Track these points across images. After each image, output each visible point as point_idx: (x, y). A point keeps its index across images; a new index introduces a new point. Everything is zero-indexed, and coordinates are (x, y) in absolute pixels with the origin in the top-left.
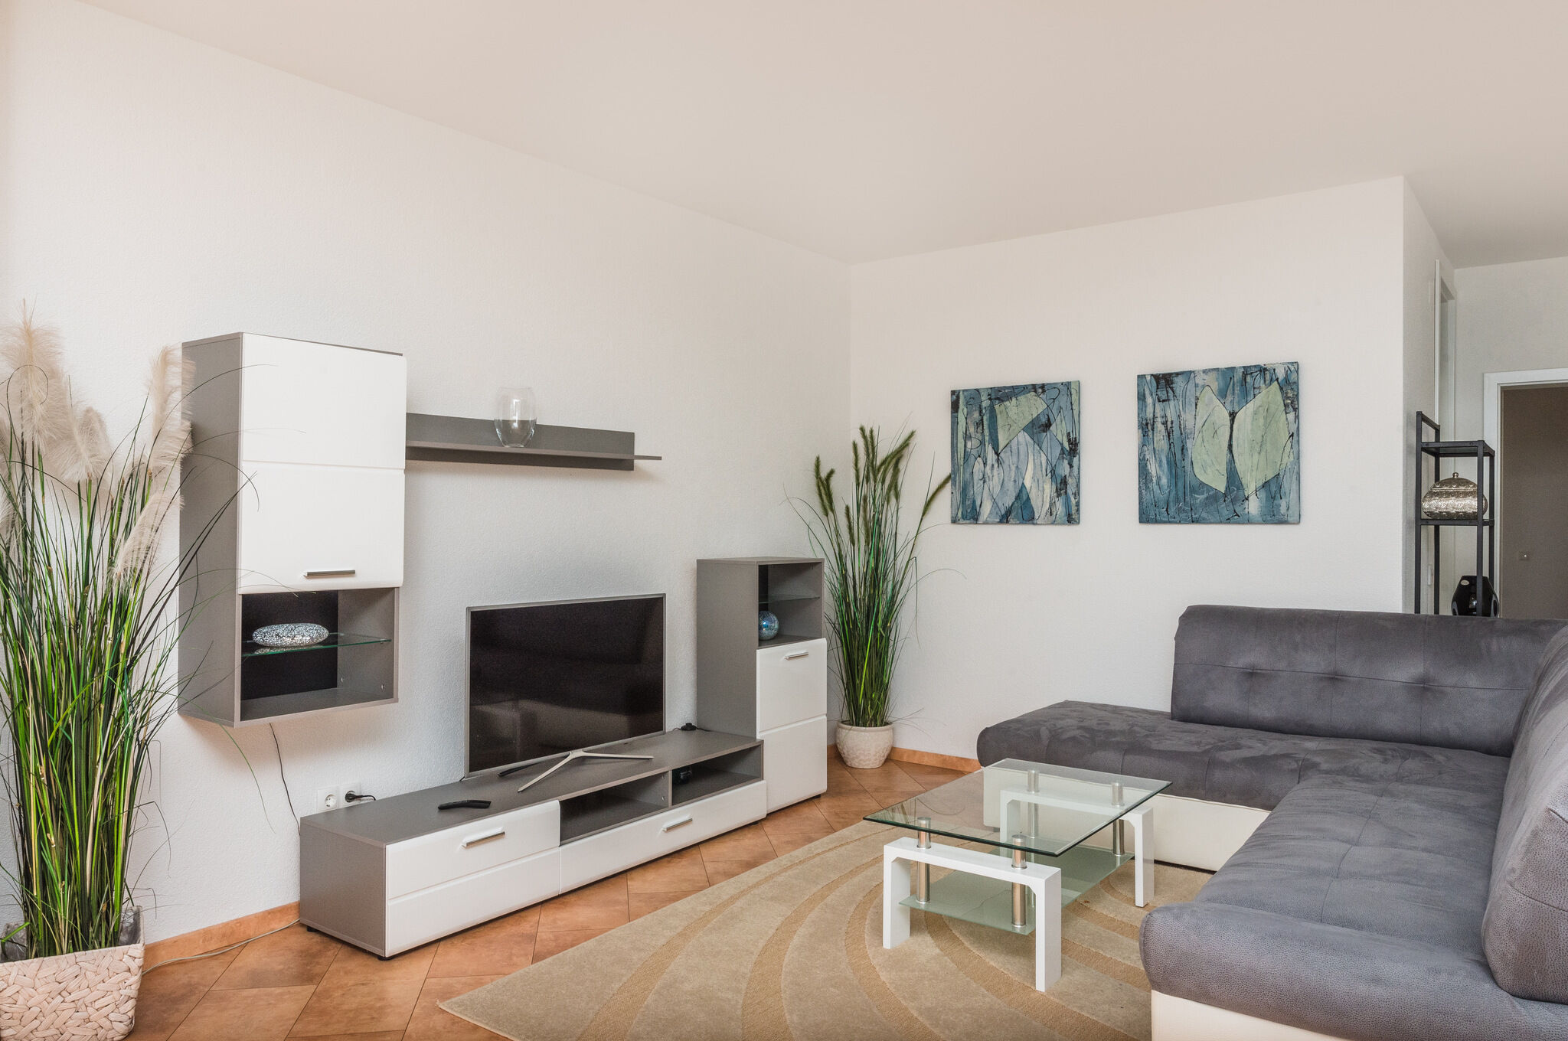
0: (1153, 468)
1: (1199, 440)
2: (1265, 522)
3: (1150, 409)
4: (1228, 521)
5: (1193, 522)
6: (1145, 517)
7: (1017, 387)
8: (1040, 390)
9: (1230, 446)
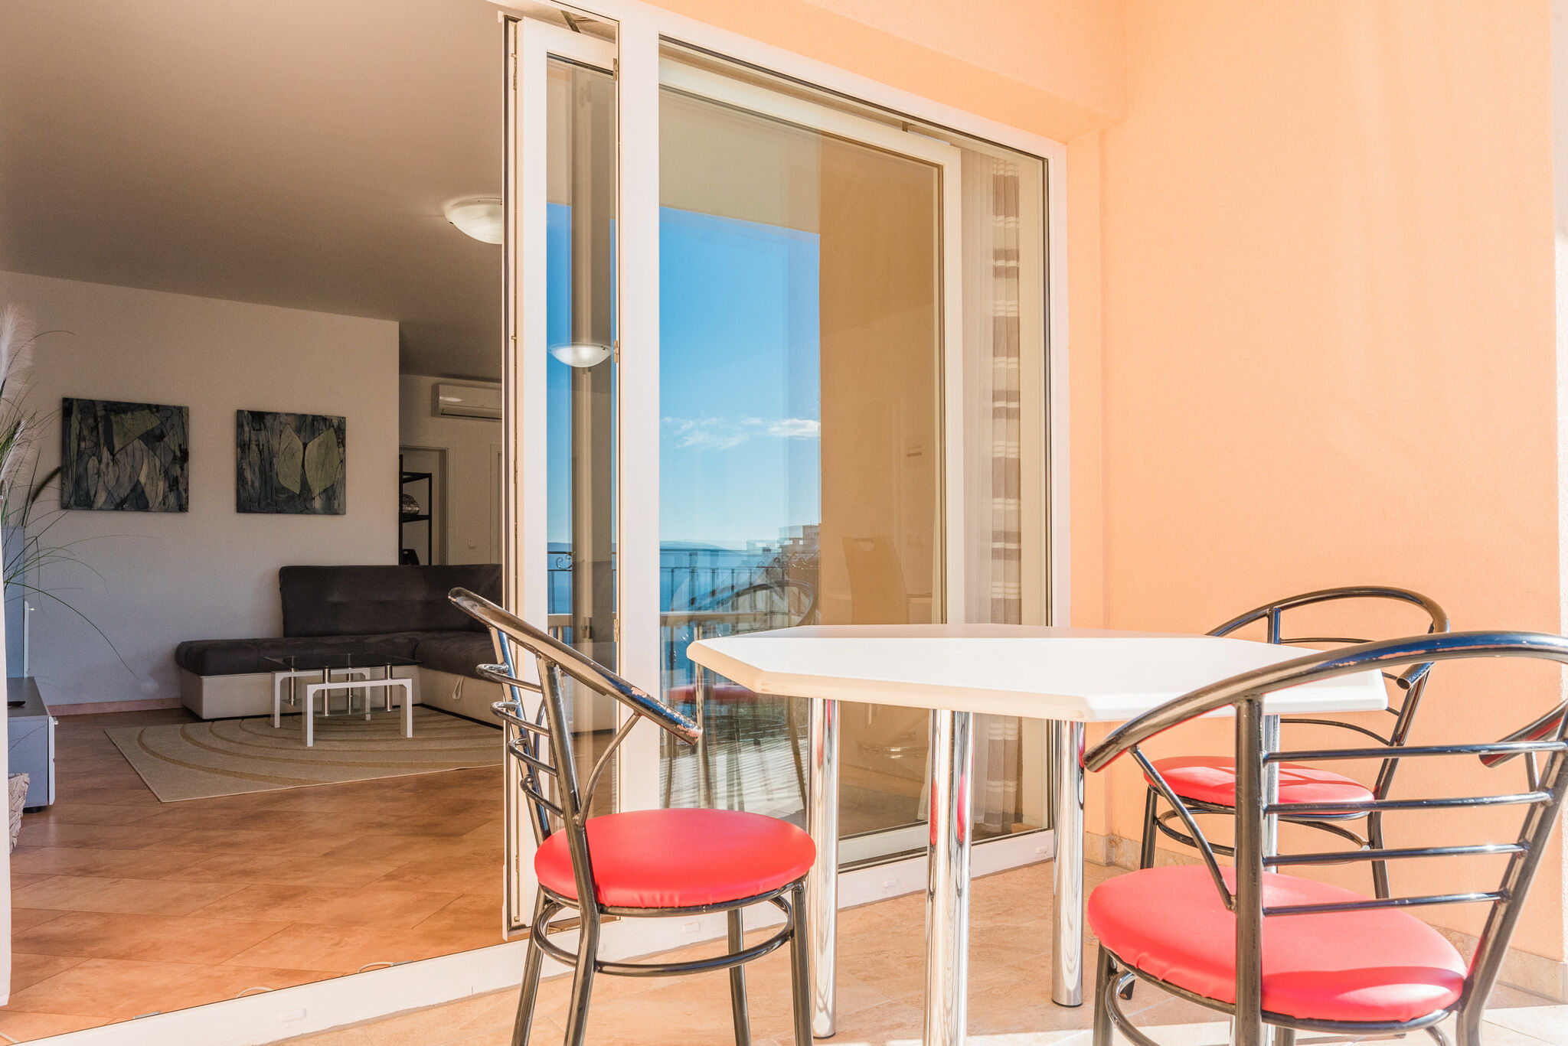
0: (248, 475)
1: (282, 459)
2: (325, 514)
3: (247, 435)
4: (301, 513)
5: (277, 513)
6: (241, 508)
7: (133, 404)
8: (155, 410)
9: (303, 465)
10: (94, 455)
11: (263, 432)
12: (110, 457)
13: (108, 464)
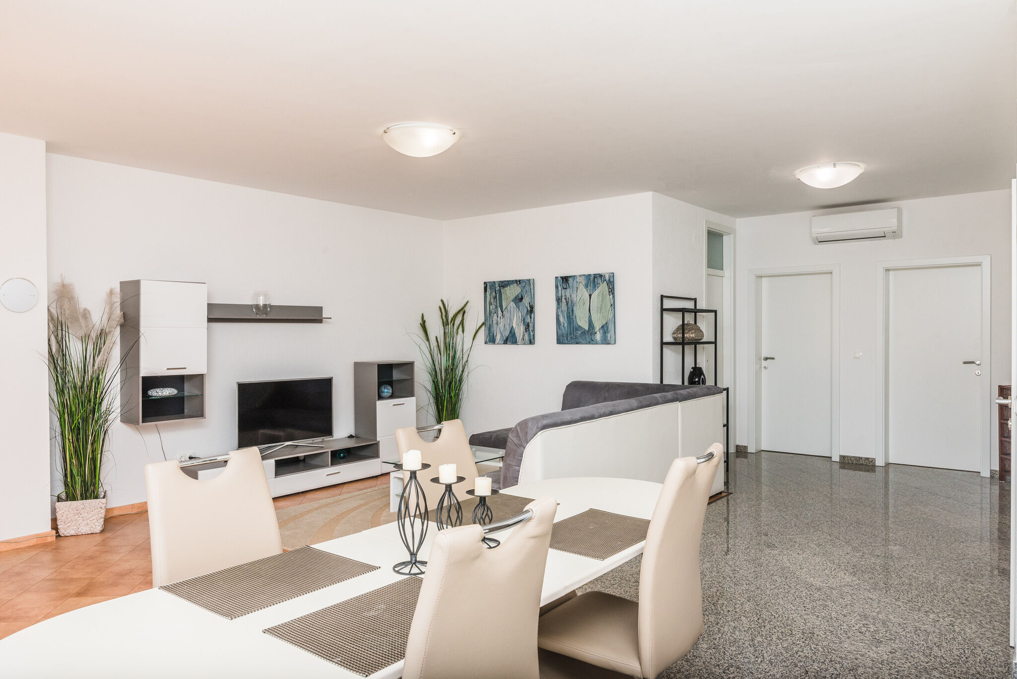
0: (561, 319)
1: (578, 306)
2: (602, 344)
3: (560, 292)
4: (589, 343)
5: (576, 344)
6: (559, 342)
7: (510, 281)
8: (519, 283)
9: (590, 309)
10: (495, 313)
11: (568, 290)
12: (501, 313)
13: (501, 318)
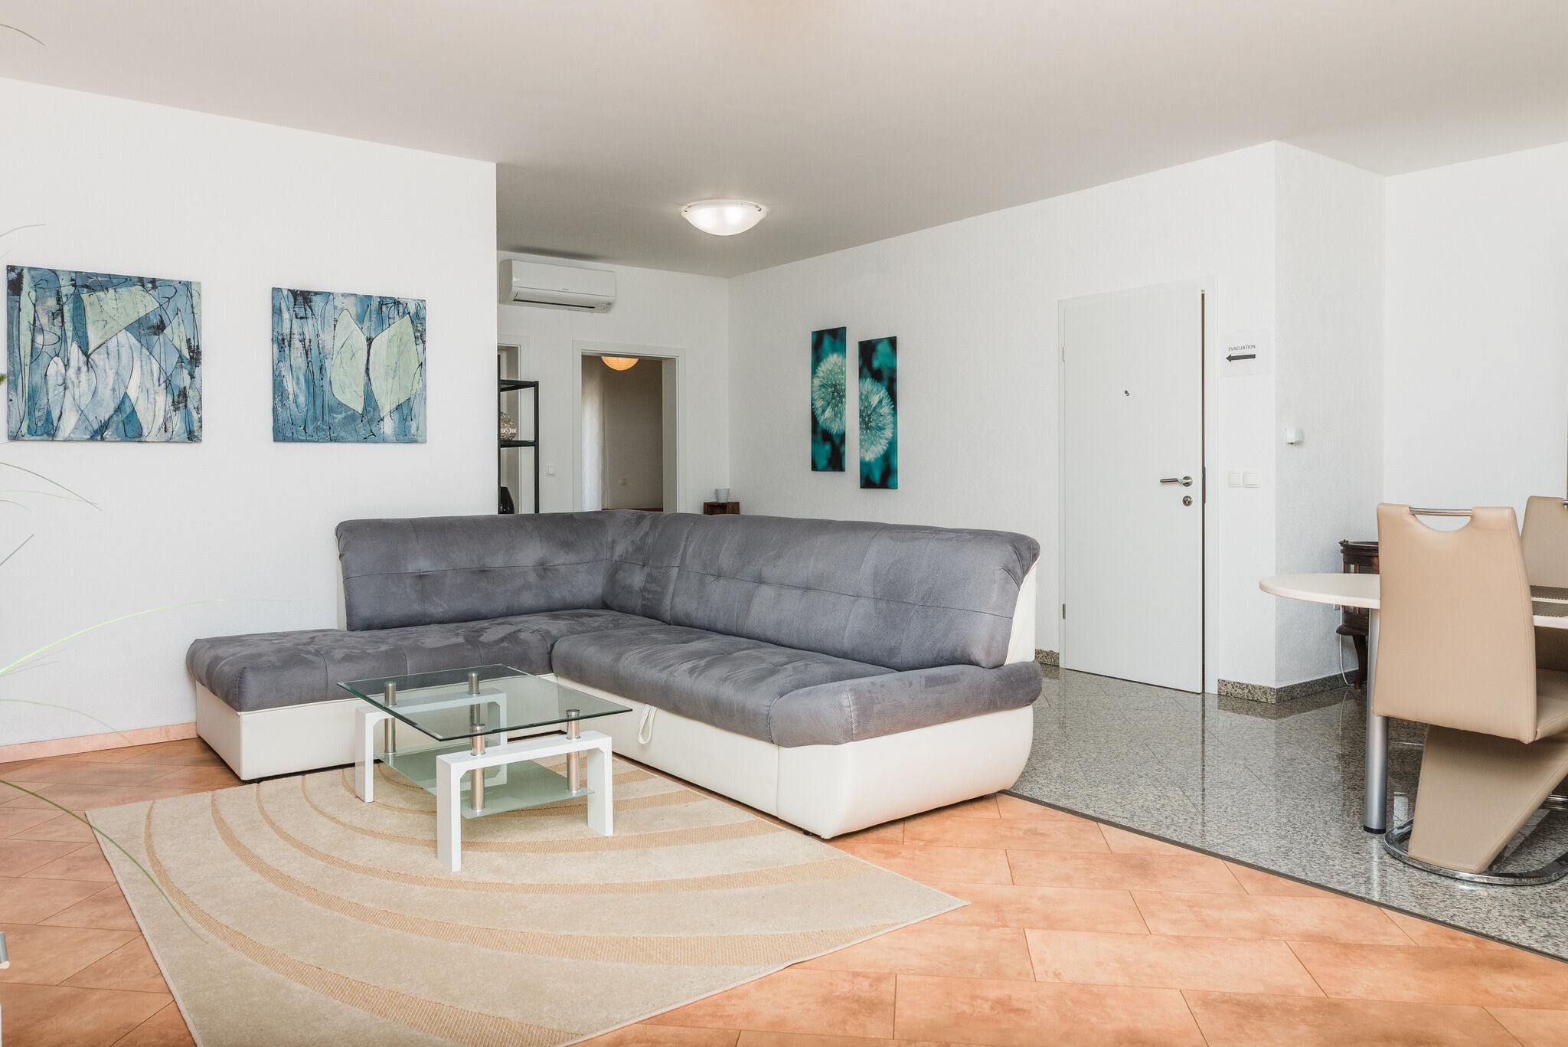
0: (290, 385)
1: (338, 361)
2: (398, 441)
3: (286, 325)
4: (365, 440)
5: (331, 440)
6: (280, 435)
7: (116, 277)
8: (150, 286)
9: (367, 369)
10: (57, 355)
11: (310, 321)
12: (83, 358)
13: (79, 369)
